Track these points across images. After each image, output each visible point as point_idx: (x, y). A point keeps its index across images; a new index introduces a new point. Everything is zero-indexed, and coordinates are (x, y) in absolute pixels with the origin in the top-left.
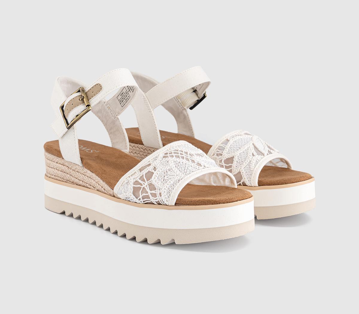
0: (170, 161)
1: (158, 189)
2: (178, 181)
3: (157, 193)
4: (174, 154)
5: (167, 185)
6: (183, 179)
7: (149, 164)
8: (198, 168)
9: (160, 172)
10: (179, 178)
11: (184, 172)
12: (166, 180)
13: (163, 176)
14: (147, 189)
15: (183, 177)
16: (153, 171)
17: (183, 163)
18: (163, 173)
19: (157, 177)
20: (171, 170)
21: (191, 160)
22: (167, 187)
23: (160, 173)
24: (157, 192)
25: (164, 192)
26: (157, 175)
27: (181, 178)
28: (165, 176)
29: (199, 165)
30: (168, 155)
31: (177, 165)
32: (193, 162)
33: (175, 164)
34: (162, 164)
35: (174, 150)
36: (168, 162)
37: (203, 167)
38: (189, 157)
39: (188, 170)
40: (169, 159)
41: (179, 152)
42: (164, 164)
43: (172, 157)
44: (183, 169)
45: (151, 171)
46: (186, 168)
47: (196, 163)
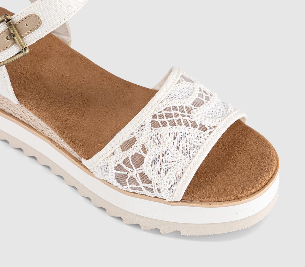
0: (164, 134)
1: (155, 183)
2: (181, 171)
3: (153, 188)
4: (167, 119)
5: (167, 179)
6: (189, 168)
7: (133, 137)
8: (204, 135)
9: (154, 155)
10: (182, 165)
11: (187, 153)
12: (164, 170)
13: (159, 163)
14: (137, 179)
15: (187, 163)
16: (142, 153)
17: (182, 133)
18: (158, 159)
19: (150, 163)
20: (168, 152)
21: (191, 121)
22: (167, 182)
23: (153, 157)
24: (153, 186)
25: (165, 189)
26: (150, 162)
27: (185, 165)
28: (162, 162)
29: (203, 128)
30: (158, 120)
31: (174, 141)
32: (195, 125)
33: (172, 140)
34: (152, 139)
35: (165, 110)
36: (161, 136)
37: (209, 130)
38: (186, 116)
39: (192, 146)
40: (162, 130)
41: (173, 112)
42: (156, 139)
43: (164, 124)
44: (184, 145)
45: (139, 153)
46: (188, 143)
47: (199, 127)
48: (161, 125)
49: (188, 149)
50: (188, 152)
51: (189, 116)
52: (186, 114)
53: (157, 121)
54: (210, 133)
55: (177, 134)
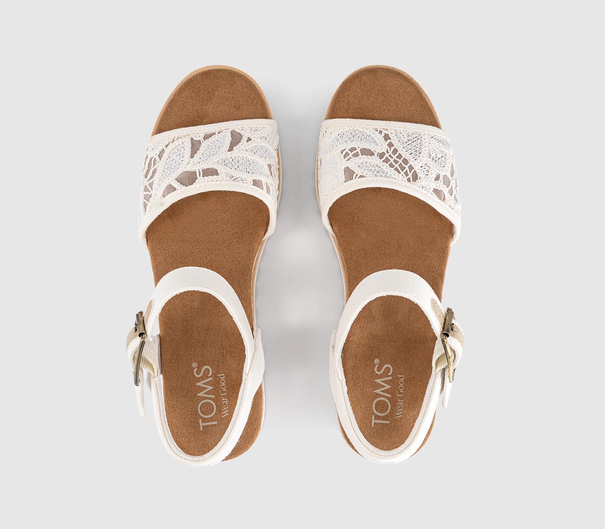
0: (418, 165)
2: (434, 138)
4: (406, 168)
7: (433, 193)
8: (392, 134)
17: (406, 150)
21: (390, 149)
29: (387, 137)
30: (410, 175)
31: (417, 153)
32: (390, 145)
33: (418, 156)
34: (427, 173)
35: (400, 173)
36: (421, 167)
37: (384, 132)
38: (389, 154)
39: (410, 138)
40: (417, 168)
41: (397, 166)
42: (426, 170)
43: (411, 168)
44: (414, 144)
45: (442, 181)
46: (410, 142)
47: (388, 141)
48: (413, 171)
49: (415, 139)
50: (417, 138)
51: (388, 152)
52: (387, 155)
53: (412, 175)
54: (387, 130)
55: (410, 154)
